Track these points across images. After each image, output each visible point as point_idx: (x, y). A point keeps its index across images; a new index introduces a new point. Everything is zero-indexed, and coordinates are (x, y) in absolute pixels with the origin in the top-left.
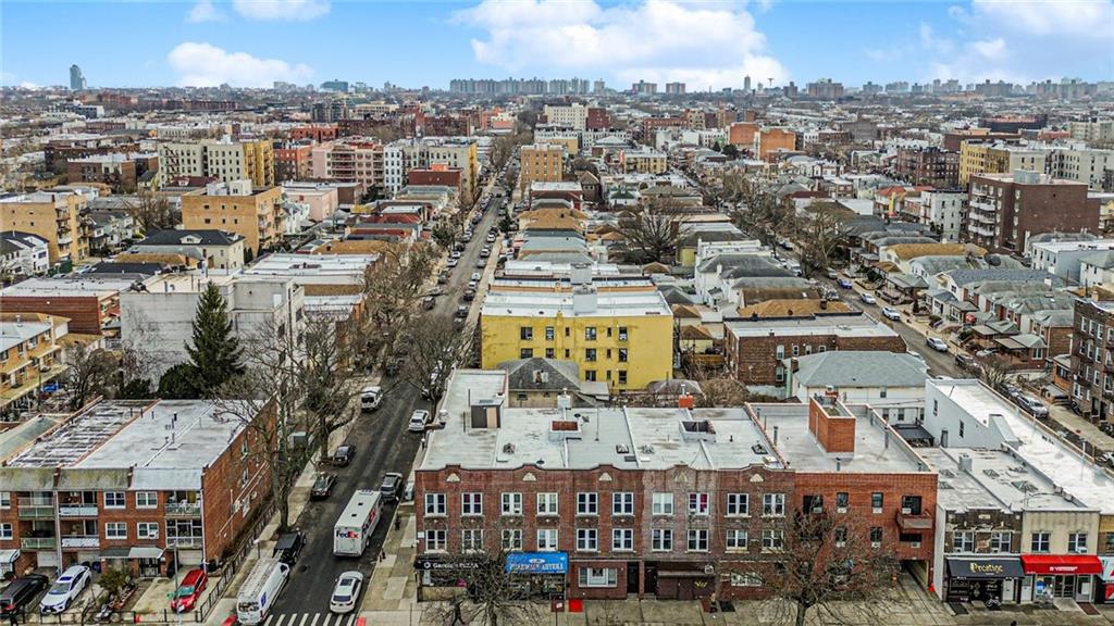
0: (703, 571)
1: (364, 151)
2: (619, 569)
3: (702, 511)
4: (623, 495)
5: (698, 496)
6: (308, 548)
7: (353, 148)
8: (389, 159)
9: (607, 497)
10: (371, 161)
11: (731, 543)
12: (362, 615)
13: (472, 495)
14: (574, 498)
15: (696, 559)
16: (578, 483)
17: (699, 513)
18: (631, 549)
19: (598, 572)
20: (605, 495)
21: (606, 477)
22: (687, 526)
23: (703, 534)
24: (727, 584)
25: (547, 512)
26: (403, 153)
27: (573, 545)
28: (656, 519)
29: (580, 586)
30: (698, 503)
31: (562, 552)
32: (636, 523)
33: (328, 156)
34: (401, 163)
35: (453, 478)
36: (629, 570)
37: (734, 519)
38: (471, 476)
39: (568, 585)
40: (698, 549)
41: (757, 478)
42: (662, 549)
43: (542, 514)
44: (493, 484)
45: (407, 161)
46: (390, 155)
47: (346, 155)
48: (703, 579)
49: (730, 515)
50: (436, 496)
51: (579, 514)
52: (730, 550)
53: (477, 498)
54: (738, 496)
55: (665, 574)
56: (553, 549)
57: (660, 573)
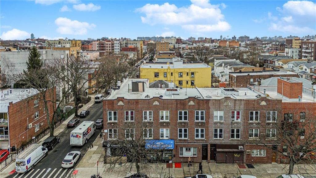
0: (238, 149)
1: (108, 43)
2: (198, 148)
3: (237, 119)
4: (200, 112)
5: (236, 112)
6: (60, 144)
7: (105, 42)
8: (116, 45)
9: (192, 112)
10: (111, 46)
11: (251, 135)
12: (77, 169)
13: (130, 112)
14: (177, 113)
15: (235, 143)
16: (179, 106)
17: (236, 121)
18: (204, 138)
19: (188, 149)
20: (191, 112)
21: (192, 103)
22: (230, 127)
23: (238, 131)
24: (249, 155)
25: (165, 120)
26: (120, 43)
27: (177, 136)
28: (216, 123)
29: (180, 156)
30: (236, 116)
31: (171, 139)
32: (206, 125)
33: (97, 44)
34: (119, 46)
35: (121, 103)
36: (203, 149)
37: (252, 123)
38: (129, 102)
39: (174, 156)
40: (235, 138)
41: (263, 103)
42: (218, 138)
43: (162, 121)
44: (139, 106)
45: (121, 45)
46: (116, 43)
47: (103, 44)
48: (238, 153)
49: (251, 121)
50: (113, 112)
51: (179, 121)
52: (251, 139)
53: (132, 113)
54: (254, 112)
55: (220, 150)
56: (167, 138)
57: (218, 150)
